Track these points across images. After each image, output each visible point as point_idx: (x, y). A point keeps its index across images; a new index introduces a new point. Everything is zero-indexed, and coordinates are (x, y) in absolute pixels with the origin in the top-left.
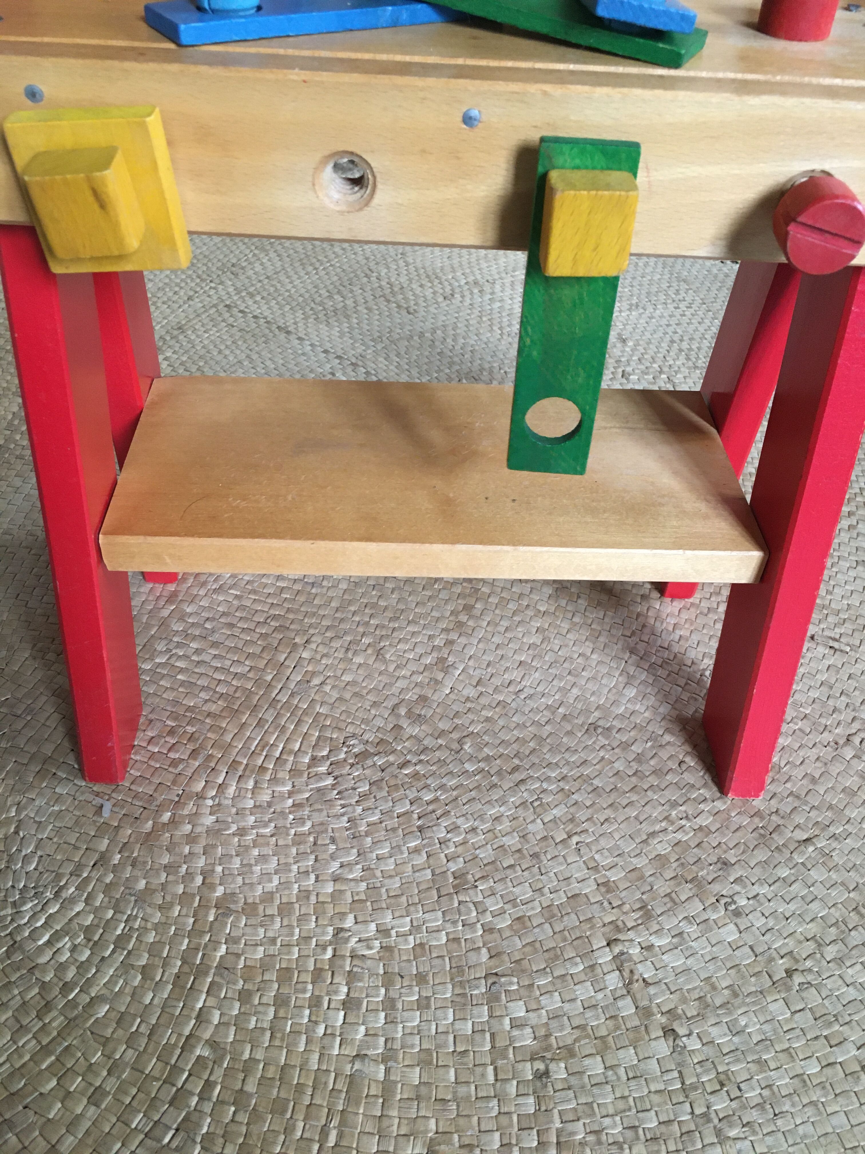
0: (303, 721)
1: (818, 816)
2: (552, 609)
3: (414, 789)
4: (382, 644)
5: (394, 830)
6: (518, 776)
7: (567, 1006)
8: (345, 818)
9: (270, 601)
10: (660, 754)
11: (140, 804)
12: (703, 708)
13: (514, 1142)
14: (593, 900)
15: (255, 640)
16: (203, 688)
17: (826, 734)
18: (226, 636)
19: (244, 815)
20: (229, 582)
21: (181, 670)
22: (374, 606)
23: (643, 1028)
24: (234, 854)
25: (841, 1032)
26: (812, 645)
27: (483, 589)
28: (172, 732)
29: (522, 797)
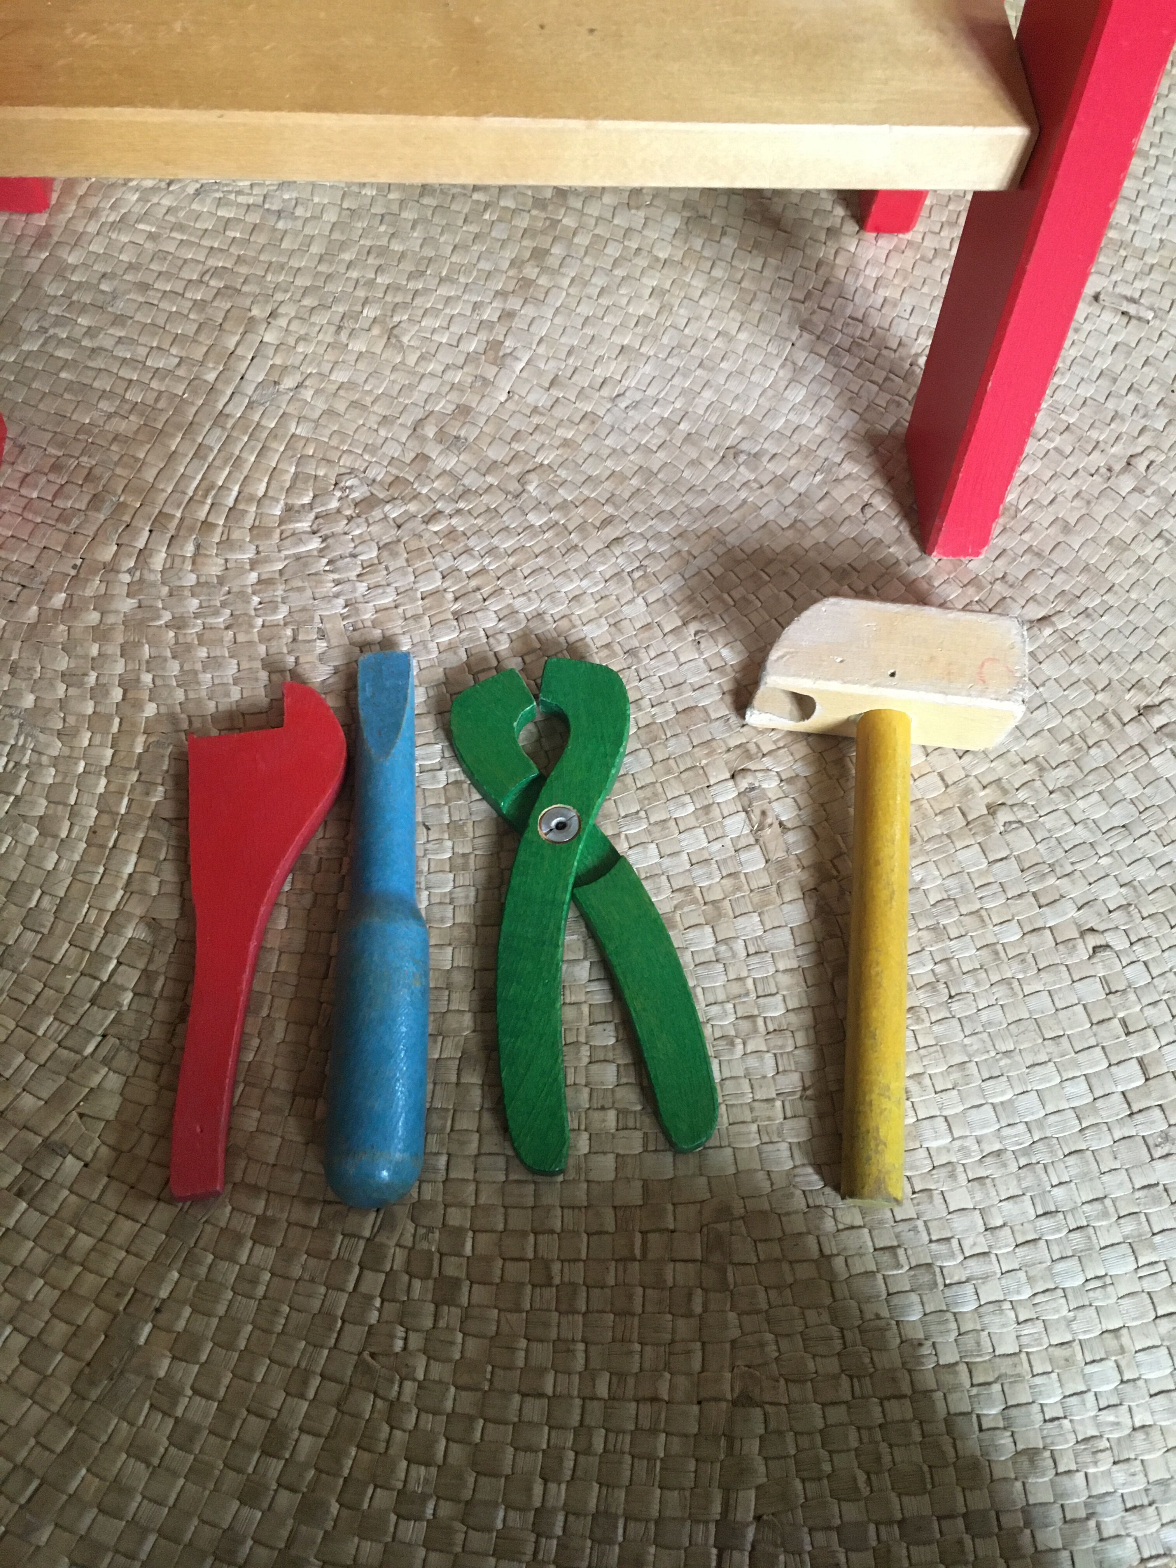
0: (269, 449)
1: (1064, 582)
2: (678, 257)
3: (448, 555)
4: (396, 319)
5: (416, 617)
6: (611, 533)
7: (667, 862)
8: (341, 601)
9: (206, 243)
10: (834, 493)
11: (16, 580)
12: (908, 418)
13: (582, 1039)
14: (714, 716)
15: (186, 312)
16: (103, 394)
17: (1096, 454)
18: (136, 306)
19: (181, 598)
20: (136, 210)
21: (66, 364)
22: (383, 251)
23: (774, 888)
24: (169, 655)
25: (1057, 887)
26: (1095, 309)
27: (565, 221)
28: (56, 467)
29: (616, 564)
